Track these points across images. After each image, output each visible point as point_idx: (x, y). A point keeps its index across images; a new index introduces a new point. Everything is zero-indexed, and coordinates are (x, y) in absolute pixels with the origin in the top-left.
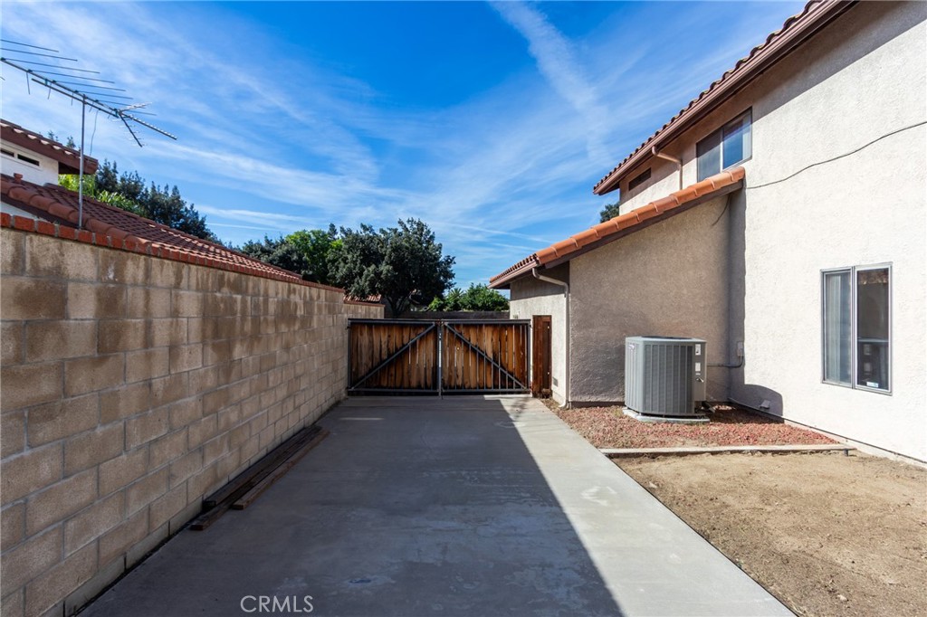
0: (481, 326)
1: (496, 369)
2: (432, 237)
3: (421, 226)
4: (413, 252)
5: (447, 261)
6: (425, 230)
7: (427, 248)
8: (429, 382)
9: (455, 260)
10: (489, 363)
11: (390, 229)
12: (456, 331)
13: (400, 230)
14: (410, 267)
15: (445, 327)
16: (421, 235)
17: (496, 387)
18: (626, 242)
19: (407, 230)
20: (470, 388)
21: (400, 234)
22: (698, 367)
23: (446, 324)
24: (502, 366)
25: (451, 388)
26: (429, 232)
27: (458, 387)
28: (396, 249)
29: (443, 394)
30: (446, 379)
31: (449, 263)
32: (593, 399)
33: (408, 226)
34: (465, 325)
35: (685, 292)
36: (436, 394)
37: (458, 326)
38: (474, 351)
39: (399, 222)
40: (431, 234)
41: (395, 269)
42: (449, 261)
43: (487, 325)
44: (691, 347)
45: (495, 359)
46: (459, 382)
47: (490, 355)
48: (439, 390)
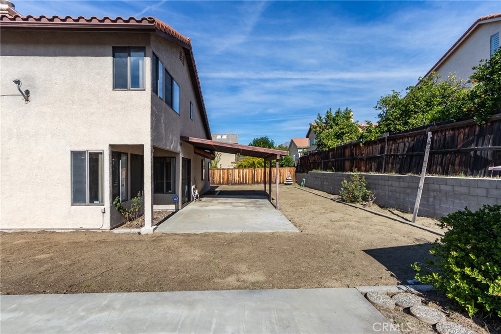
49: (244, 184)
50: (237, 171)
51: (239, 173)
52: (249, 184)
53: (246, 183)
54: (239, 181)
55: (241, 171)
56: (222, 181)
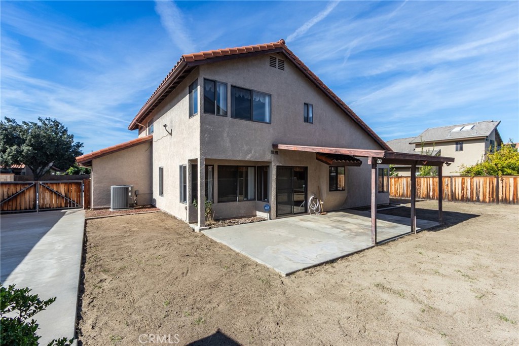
0: (59, 183)
1: (66, 200)
2: (66, 131)
3: (57, 124)
4: (49, 138)
5: (77, 145)
6: (60, 126)
7: (61, 137)
8: (32, 207)
9: (83, 145)
10: (63, 198)
11: (31, 123)
12: (46, 186)
13: (40, 124)
14: (48, 148)
15: (40, 184)
16: (57, 129)
17: (66, 206)
18: (115, 155)
19: (46, 124)
20: (53, 208)
21: (39, 127)
22: (130, 194)
23: (41, 183)
24: (69, 198)
25: (43, 208)
26: (63, 127)
27: (47, 208)
28: (36, 136)
29: (39, 211)
30: (41, 206)
31: (79, 146)
32: (102, 207)
33: (47, 122)
34: (50, 183)
35: (136, 171)
36: (36, 211)
37: (47, 184)
38: (55, 193)
39: (39, 119)
40: (65, 128)
41: (34, 149)
42: (79, 145)
43: (62, 183)
44: (127, 188)
45: (66, 195)
46: (48, 206)
47: (64, 194)
48: (37, 209)
49: (473, 201)
50: (459, 180)
51: (463, 183)
52: (484, 201)
53: (478, 200)
54: (463, 196)
55: (468, 181)
56: (431, 194)
